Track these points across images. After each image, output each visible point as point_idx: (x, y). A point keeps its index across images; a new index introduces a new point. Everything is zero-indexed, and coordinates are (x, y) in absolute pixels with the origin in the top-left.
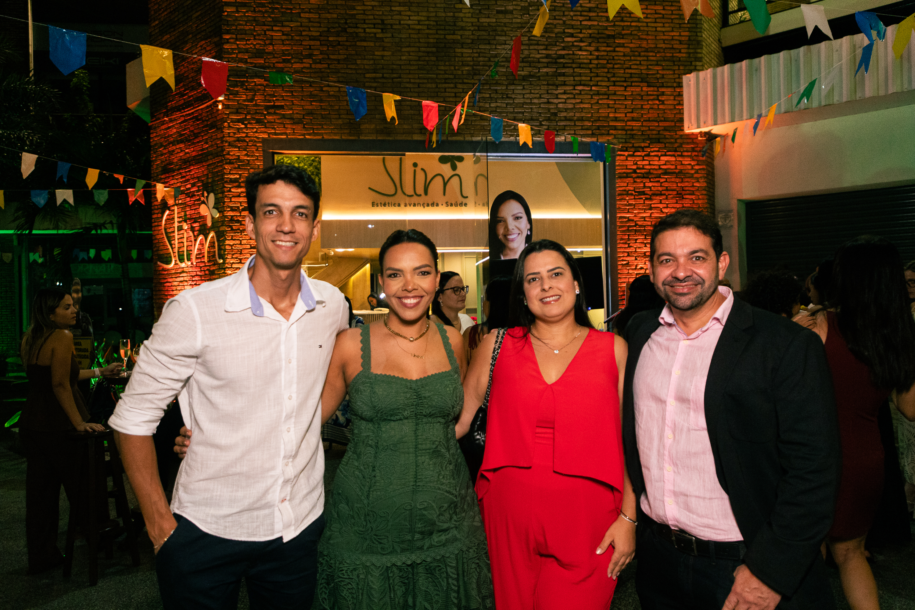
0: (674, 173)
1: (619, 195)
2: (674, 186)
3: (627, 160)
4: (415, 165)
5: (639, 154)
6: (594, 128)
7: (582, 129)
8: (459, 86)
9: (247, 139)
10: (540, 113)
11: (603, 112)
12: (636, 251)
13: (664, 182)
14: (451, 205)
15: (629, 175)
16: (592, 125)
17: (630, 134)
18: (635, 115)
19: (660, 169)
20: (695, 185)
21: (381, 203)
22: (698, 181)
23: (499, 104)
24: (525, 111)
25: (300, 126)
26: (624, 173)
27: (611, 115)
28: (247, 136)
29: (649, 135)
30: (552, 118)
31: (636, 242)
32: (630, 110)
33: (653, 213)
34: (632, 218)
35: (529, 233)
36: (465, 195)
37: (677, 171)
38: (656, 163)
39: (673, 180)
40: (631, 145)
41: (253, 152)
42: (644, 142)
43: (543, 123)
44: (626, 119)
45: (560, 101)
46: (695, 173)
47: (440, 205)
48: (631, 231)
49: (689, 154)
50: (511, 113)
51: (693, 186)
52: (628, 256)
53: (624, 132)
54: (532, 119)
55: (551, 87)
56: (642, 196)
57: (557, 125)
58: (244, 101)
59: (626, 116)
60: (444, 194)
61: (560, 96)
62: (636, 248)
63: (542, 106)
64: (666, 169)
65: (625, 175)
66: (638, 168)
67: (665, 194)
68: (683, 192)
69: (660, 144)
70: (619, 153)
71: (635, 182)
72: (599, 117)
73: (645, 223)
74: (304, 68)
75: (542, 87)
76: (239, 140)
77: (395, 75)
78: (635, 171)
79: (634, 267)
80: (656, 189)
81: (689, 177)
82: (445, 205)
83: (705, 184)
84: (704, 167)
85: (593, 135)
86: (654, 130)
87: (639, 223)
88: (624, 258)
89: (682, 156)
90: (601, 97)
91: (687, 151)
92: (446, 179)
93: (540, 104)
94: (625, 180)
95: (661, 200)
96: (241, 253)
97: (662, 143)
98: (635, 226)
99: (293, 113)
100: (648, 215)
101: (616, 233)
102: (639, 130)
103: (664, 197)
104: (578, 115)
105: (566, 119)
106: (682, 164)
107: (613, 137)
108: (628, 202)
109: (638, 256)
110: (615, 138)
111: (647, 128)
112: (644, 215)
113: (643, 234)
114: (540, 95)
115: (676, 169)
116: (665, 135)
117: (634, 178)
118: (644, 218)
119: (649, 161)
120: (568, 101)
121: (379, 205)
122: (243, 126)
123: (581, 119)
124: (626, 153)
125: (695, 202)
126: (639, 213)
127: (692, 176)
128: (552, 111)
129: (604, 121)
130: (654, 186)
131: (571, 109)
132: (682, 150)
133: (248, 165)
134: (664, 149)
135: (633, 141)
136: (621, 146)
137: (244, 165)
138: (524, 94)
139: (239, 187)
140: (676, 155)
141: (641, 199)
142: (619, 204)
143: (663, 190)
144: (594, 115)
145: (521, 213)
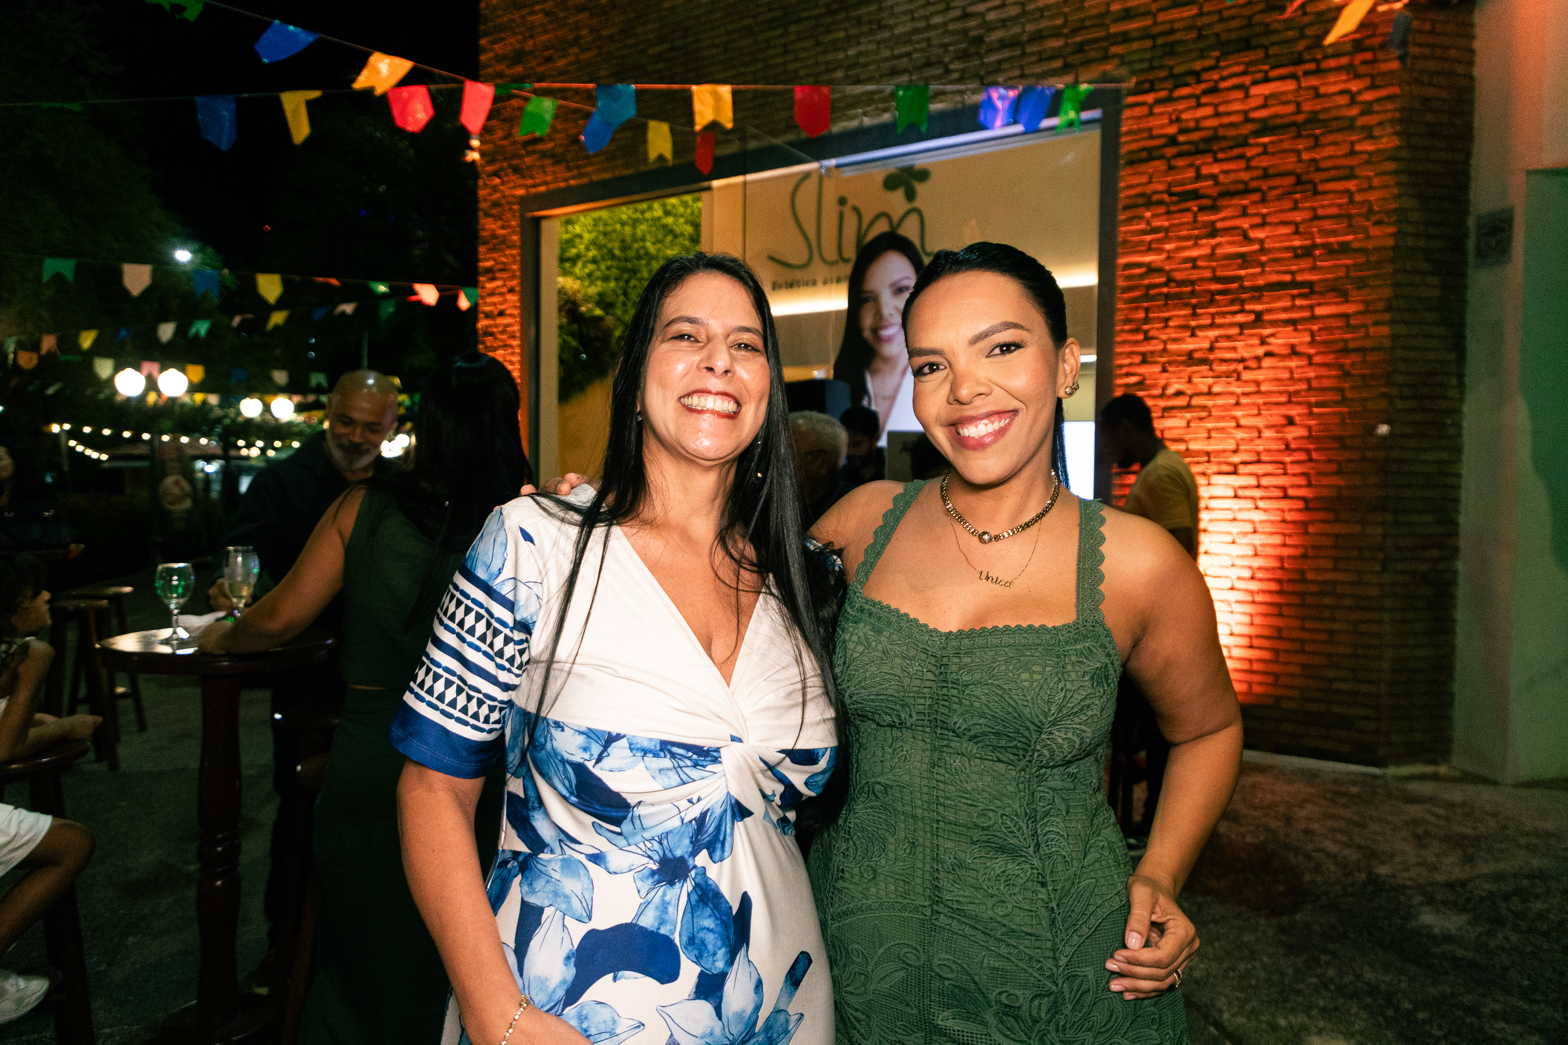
0: (1292, 125)
1: (1126, 208)
2: (1290, 162)
3: (1151, 114)
4: (842, 201)
5: (1185, 91)
6: (1069, 49)
7: (1041, 60)
8: (793, 28)
9: (503, 202)
10: (945, 46)
12: (1165, 350)
13: (1259, 155)
15: (1155, 154)
16: (1066, 44)
17: (1164, 45)
19: (1248, 120)
20: (1358, 148)
22: (1370, 137)
23: (863, 48)
24: (916, 50)
25: (562, 166)
26: (1143, 149)
27: (1115, 7)
28: (503, 197)
29: (1217, 35)
30: (972, 49)
31: (1166, 327)
33: (1218, 245)
34: (1160, 265)
37: (1300, 118)
38: (1237, 107)
39: (1286, 145)
40: (1164, 73)
41: (509, 221)
42: (1202, 57)
43: (952, 67)
44: (1154, 7)
46: (1362, 114)
48: (1154, 298)
49: (1344, 61)
50: (886, 60)
51: (1352, 153)
52: (1144, 362)
53: (1148, 43)
54: (929, 64)
56: (1190, 204)
57: (983, 63)
62: (1165, 342)
63: (951, 27)
64: (1264, 120)
65: (1145, 154)
66: (1182, 131)
67: (1258, 190)
68: (1317, 177)
69: (1250, 52)
70: (1131, 99)
72: (1083, 20)
73: (1195, 275)
76: (496, 204)
77: (690, 40)
78: (1172, 141)
79: (1157, 392)
80: (1233, 177)
81: (1340, 130)
83: (1394, 142)
84: (1396, 90)
85: (1065, 68)
86: (1233, 18)
87: (1178, 276)
88: (1133, 370)
89: (1319, 72)
92: (895, 224)
93: (945, 24)
94: (1142, 168)
95: (1244, 208)
97: (1255, 48)
98: (1166, 284)
100: (1206, 251)
101: (1115, 305)
102: (1188, 29)
103: (1256, 197)
104: (1030, 28)
105: (1003, 45)
106: (1318, 96)
107: (1116, 61)
108: (1148, 223)
109: (1170, 363)
110: (1123, 63)
111: (1215, 17)
112: (1194, 253)
115: (1299, 112)
116: (1267, 25)
117: (1169, 160)
118: (1193, 260)
119: (1216, 106)
122: (497, 181)
123: (1038, 37)
124: (1150, 98)
125: (1358, 198)
126: (1178, 249)
127: (1350, 125)
128: (973, 33)
129: (1095, 26)
130: (1225, 172)
131: (1017, 17)
132: (1319, 56)
133: (503, 242)
134: (1264, 64)
135: (1169, 62)
136: (1134, 80)
137: (500, 244)
138: (912, 12)
139: (493, 279)
140: (1300, 73)
141: (1188, 210)
142: (1125, 233)
143: (1252, 179)
144: (1070, 18)
145: (908, 278)
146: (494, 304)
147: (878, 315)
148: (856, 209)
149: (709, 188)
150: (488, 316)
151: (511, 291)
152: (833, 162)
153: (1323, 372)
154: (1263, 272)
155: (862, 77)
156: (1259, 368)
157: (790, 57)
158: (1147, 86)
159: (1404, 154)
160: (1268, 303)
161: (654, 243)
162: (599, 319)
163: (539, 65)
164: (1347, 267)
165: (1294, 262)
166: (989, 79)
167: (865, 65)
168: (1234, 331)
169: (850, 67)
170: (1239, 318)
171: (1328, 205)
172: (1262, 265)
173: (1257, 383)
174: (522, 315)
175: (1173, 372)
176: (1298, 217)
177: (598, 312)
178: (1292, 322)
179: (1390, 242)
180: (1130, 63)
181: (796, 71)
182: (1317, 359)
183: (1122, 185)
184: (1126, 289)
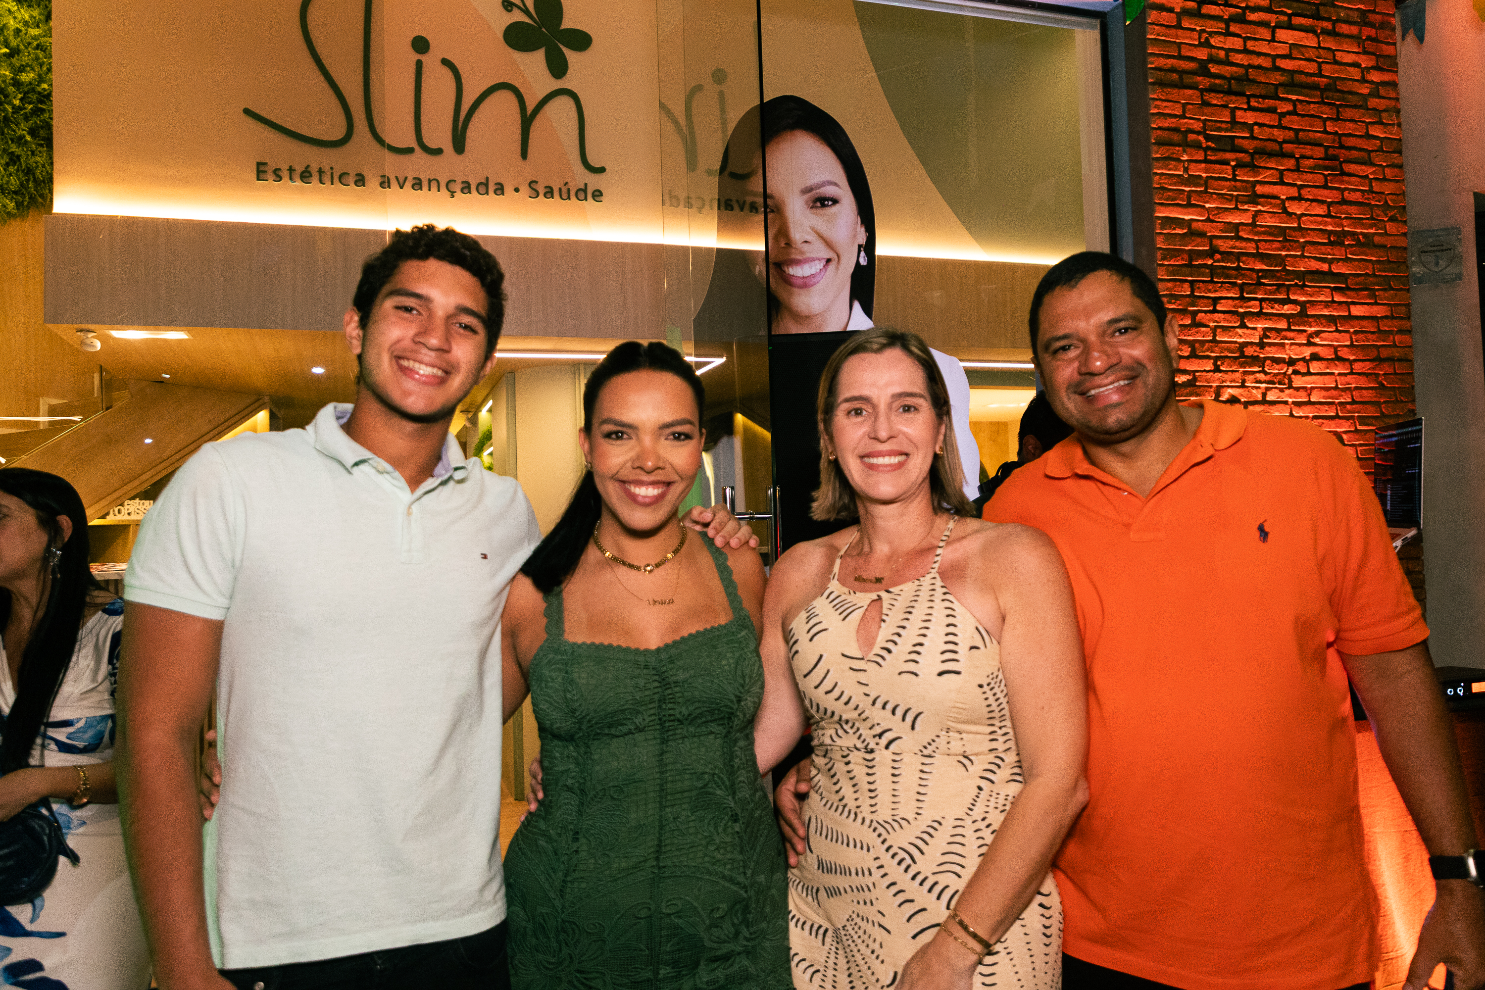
0: (1315, 87)
1: (1160, 143)
2: (1316, 130)
3: (1179, 26)
4: (420, 45)
5: (1213, 10)
13: (1289, 113)
14: (549, 193)
15: (1188, 80)
19: (1276, 68)
20: (1372, 131)
21: (291, 170)
22: (1380, 123)
26: (1173, 70)
31: (1215, 311)
33: (1260, 214)
34: (1201, 226)
35: (863, 261)
36: (594, 162)
37: (1322, 81)
38: (1264, 48)
39: (1313, 109)
47: (509, 190)
48: (1198, 270)
49: (1354, 30)
51: (1368, 136)
52: (1193, 355)
56: (1228, 156)
60: (524, 155)
62: (1214, 331)
64: (1292, 72)
65: (1175, 76)
66: (1212, 60)
67: (1291, 156)
68: (1343, 154)
71: (1206, 104)
73: (1239, 247)
78: (1203, 69)
80: (1266, 133)
81: (1356, 107)
82: (525, 190)
87: (1223, 245)
89: (1333, 33)
92: (530, 107)
94: (1174, 93)
95: (1281, 172)
98: (1210, 254)
100: (1246, 219)
103: (1291, 163)
106: (1336, 62)
108: (1186, 170)
109: (1222, 359)
112: (1236, 219)
113: (1234, 284)
115: (1320, 74)
117: (1202, 91)
118: (1236, 227)
119: (1245, 39)
121: (285, 175)
124: (1177, 5)
125: (1376, 187)
126: (1220, 210)
127: (1364, 103)
130: (1261, 125)
132: (1334, 16)
140: (1319, 29)
141: (1226, 163)
142: (1161, 176)
143: (1285, 142)
145: (835, 184)
148: (446, 62)
153: (1363, 382)
154: (1303, 256)
156: (1309, 373)
160: (1311, 296)
164: (1373, 264)
165: (1329, 249)
168: (1283, 325)
170: (1287, 309)
171: (1353, 189)
172: (1303, 247)
173: (1309, 391)
175: (1226, 372)
176: (1329, 196)
178: (1331, 320)
182: (1357, 367)
184: (1169, 253)
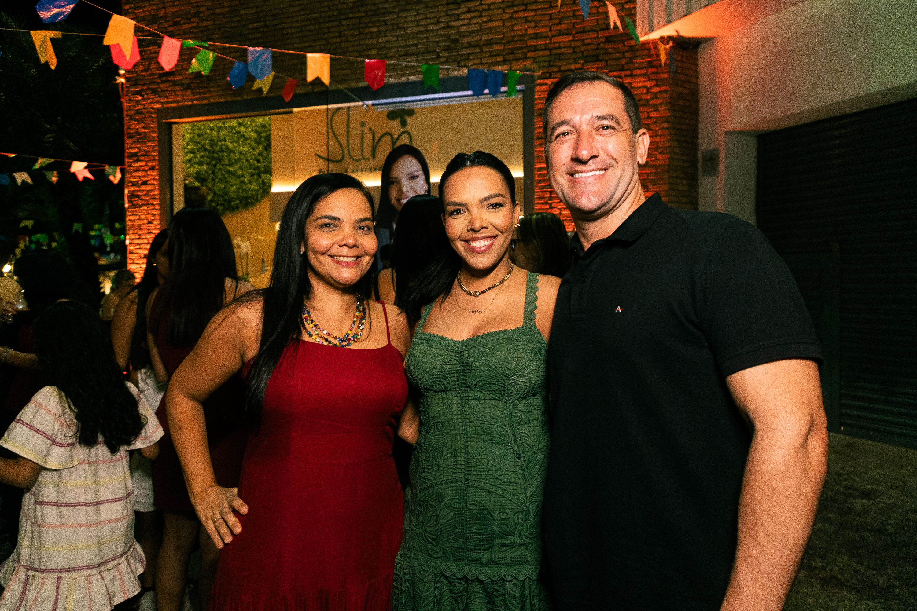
4: (363, 124)
6: (507, 51)
7: (491, 56)
8: (344, 23)
9: (144, 111)
10: (438, 42)
11: (519, 29)
16: (504, 49)
17: (556, 54)
18: (563, 26)
20: (651, 115)
22: (656, 110)
23: (388, 39)
24: (419, 43)
25: (188, 92)
27: (530, 32)
28: (144, 108)
29: (582, 52)
30: (453, 46)
32: (557, 21)
40: (556, 69)
41: (149, 124)
42: (575, 63)
43: (441, 54)
44: (550, 34)
45: (462, 22)
46: (652, 98)
49: (643, 71)
50: (403, 47)
53: (548, 53)
54: (427, 52)
55: (451, 6)
57: (458, 55)
58: (142, 71)
59: (551, 30)
61: (462, 17)
62: (560, 210)
63: (440, 32)
69: (599, 63)
70: (540, 81)
72: (513, 37)
74: (192, 28)
75: (441, 8)
76: (138, 112)
77: (277, 22)
83: (667, 113)
84: (667, 88)
85: (505, 61)
86: (590, 44)
89: (631, 75)
90: (516, 9)
91: (640, 68)
92: (395, 138)
93: (437, 30)
96: (140, 229)
97: (601, 61)
99: (183, 79)
101: (533, 189)
102: (568, 47)
104: (485, 38)
105: (470, 45)
107: (531, 61)
110: (535, 62)
111: (581, 43)
114: (438, 19)
116: (607, 49)
120: (473, 21)
122: (140, 98)
123: (489, 43)
124: (549, 81)
128: (452, 37)
129: (520, 40)
131: (477, 31)
132: (632, 68)
133: (145, 137)
134: (605, 69)
135: (559, 64)
136: (541, 71)
137: (142, 138)
138: (417, 21)
139: (138, 161)
140: (623, 76)
142: (538, 151)
144: (506, 35)
145: (417, 171)
146: (139, 177)
147: (400, 190)
148: (370, 129)
149: (291, 112)
150: (134, 184)
151: (152, 168)
152: (370, 102)
155: (388, 55)
157: (344, 39)
158: (548, 75)
159: (671, 119)
161: (231, 143)
162: (197, 188)
163: (169, 26)
164: (647, 173)
166: (463, 63)
167: (391, 48)
169: (380, 49)
174: (160, 185)
177: (197, 184)
179: (667, 162)
180: (539, 62)
181: (348, 48)
183: (536, 126)
184: (540, 181)
